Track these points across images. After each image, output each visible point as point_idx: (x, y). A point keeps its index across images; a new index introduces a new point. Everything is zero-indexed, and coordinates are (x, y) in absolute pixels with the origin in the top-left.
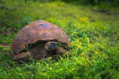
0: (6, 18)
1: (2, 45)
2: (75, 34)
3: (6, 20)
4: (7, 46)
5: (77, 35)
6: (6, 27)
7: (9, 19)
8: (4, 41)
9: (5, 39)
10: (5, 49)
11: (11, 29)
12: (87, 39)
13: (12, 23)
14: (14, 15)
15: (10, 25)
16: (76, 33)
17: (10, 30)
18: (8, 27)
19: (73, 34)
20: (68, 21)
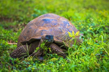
0: (20, 11)
1: (10, 42)
3: (19, 14)
4: (14, 44)
6: (18, 21)
7: (23, 12)
8: (12, 37)
9: (14, 35)
10: (12, 47)
11: (23, 24)
12: (101, 37)
14: (29, 7)
15: (22, 19)
16: (92, 29)
17: (21, 25)
18: (20, 21)
19: (88, 30)
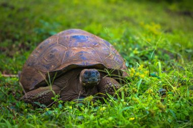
0: (11, 24)
1: (4, 72)
2: (136, 55)
3: (11, 28)
4: (12, 76)
5: (139, 55)
6: (10, 41)
7: (16, 26)
8: (6, 66)
9: (10, 62)
10: (8, 80)
11: (20, 44)
12: (158, 65)
13: (21, 33)
14: (25, 18)
15: (17, 36)
16: (138, 52)
17: (17, 46)
18: (14, 40)
19: (132, 55)
20: (124, 31)
